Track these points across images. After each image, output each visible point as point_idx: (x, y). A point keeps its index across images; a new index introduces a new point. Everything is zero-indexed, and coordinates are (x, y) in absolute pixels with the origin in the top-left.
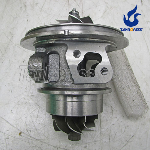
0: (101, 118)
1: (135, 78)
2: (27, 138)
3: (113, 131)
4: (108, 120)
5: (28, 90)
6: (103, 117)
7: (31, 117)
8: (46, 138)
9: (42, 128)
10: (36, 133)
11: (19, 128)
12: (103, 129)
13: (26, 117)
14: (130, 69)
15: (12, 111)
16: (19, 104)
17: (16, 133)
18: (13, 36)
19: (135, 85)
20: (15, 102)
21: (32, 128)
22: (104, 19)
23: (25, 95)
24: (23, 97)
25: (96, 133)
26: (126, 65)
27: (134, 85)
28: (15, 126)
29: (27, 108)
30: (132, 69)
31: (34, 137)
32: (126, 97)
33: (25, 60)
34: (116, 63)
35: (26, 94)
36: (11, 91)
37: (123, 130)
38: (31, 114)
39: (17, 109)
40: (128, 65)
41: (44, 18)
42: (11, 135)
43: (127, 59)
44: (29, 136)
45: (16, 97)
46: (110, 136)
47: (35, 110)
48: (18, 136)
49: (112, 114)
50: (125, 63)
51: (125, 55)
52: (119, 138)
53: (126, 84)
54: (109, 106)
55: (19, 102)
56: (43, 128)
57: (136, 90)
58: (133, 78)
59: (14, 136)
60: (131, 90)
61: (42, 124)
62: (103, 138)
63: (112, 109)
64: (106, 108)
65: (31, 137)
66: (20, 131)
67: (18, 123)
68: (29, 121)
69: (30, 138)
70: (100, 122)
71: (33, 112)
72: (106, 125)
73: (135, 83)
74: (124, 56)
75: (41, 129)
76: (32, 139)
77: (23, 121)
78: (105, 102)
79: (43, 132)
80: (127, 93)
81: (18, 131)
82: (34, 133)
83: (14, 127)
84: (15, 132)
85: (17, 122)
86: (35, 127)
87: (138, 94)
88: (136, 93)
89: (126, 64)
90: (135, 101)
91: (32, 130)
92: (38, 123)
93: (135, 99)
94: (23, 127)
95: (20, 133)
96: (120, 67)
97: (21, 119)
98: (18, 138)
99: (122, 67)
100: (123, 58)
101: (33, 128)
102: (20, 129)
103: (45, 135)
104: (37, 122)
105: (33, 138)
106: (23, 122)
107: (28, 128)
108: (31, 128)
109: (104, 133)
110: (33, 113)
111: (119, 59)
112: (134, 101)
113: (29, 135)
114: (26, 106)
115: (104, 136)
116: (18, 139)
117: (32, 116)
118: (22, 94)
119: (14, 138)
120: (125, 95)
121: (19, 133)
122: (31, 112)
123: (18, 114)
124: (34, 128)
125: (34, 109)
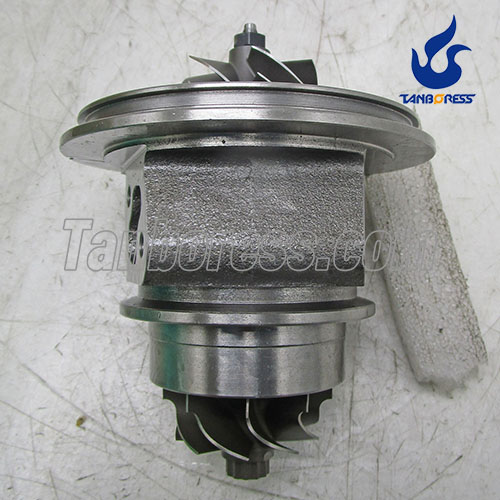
0: (357, 389)
1: (454, 256)
2: (104, 437)
3: (392, 435)
4: (377, 399)
5: (116, 280)
6: (364, 386)
7: (120, 368)
8: (163, 442)
9: (153, 408)
10: (133, 424)
11: (78, 403)
12: (359, 428)
13: (104, 370)
14: (442, 222)
15: (60, 348)
16: (82, 325)
17: (68, 419)
18: (77, 97)
19: (454, 280)
20: (69, 318)
21: (121, 405)
22: (396, 47)
23: (106, 298)
24: (99, 302)
25: (335, 438)
26: (431, 209)
27: (449, 277)
28: (66, 395)
29: (109, 341)
30: (449, 224)
31: (127, 436)
32: (418, 317)
33: (111, 180)
34: (396, 200)
35: (107, 292)
36: (59, 282)
37: (428, 436)
38: (120, 362)
39: (74, 339)
40: (436, 210)
41: (186, 37)
42: (51, 425)
43: (435, 187)
44: (108, 431)
45: (73, 302)
46: (382, 451)
47: (134, 349)
48: (73, 429)
49: (396, 378)
50: (426, 200)
51: (430, 175)
52: (411, 461)
53: (421, 275)
54: (388, 350)
55: (83, 317)
56: (157, 410)
57: (454, 295)
58: (446, 256)
59: (59, 428)
60: (438, 296)
61: (154, 395)
62: (356, 455)
63: (396, 363)
64: (375, 358)
65: (114, 434)
66: (83, 412)
67: (75, 388)
68: (114, 382)
69: (114, 439)
70: (352, 402)
71: (127, 353)
72: (370, 413)
73: (452, 273)
74: (427, 176)
75: (151, 413)
76: (119, 441)
77: (91, 381)
78: (376, 336)
79: (156, 421)
80: (421, 304)
81: (73, 412)
82: (125, 422)
83: (62, 397)
84: (66, 415)
85: (74, 384)
86: (131, 403)
87: (459, 310)
88: (454, 305)
89: (430, 205)
90: (447, 332)
91: (121, 411)
92: (142, 392)
93: (445, 324)
94: (92, 401)
95: (81, 421)
96: (409, 213)
97: (87, 373)
98: (74, 434)
99: (413, 214)
100: (422, 185)
101: (124, 406)
102: (81, 407)
103: (163, 431)
104: (138, 387)
105: (124, 438)
106: (94, 386)
107: (107, 406)
108: (117, 405)
109: (361, 439)
110: (129, 356)
111: (407, 187)
112: (443, 331)
113: (109, 428)
114: (107, 334)
115: (359, 449)
116: (74, 437)
117: (124, 367)
118: (95, 292)
119: (60, 434)
120: (415, 311)
121: (77, 418)
122: (119, 354)
123: (77, 358)
124: (126, 405)
125: (132, 345)
